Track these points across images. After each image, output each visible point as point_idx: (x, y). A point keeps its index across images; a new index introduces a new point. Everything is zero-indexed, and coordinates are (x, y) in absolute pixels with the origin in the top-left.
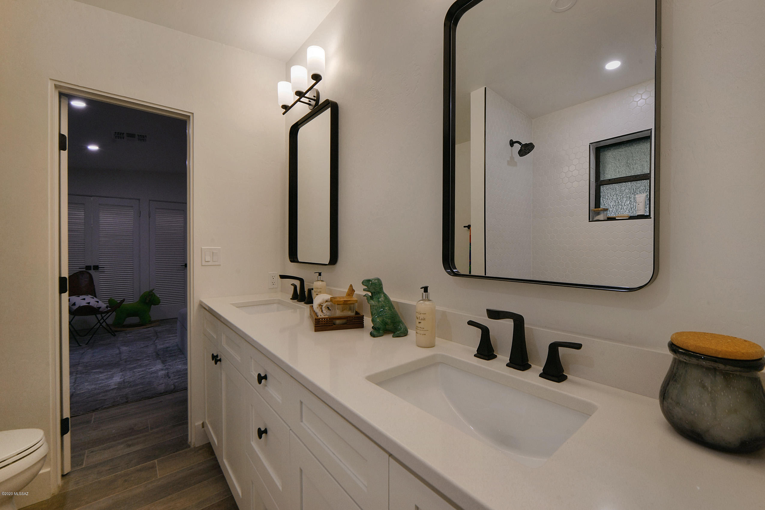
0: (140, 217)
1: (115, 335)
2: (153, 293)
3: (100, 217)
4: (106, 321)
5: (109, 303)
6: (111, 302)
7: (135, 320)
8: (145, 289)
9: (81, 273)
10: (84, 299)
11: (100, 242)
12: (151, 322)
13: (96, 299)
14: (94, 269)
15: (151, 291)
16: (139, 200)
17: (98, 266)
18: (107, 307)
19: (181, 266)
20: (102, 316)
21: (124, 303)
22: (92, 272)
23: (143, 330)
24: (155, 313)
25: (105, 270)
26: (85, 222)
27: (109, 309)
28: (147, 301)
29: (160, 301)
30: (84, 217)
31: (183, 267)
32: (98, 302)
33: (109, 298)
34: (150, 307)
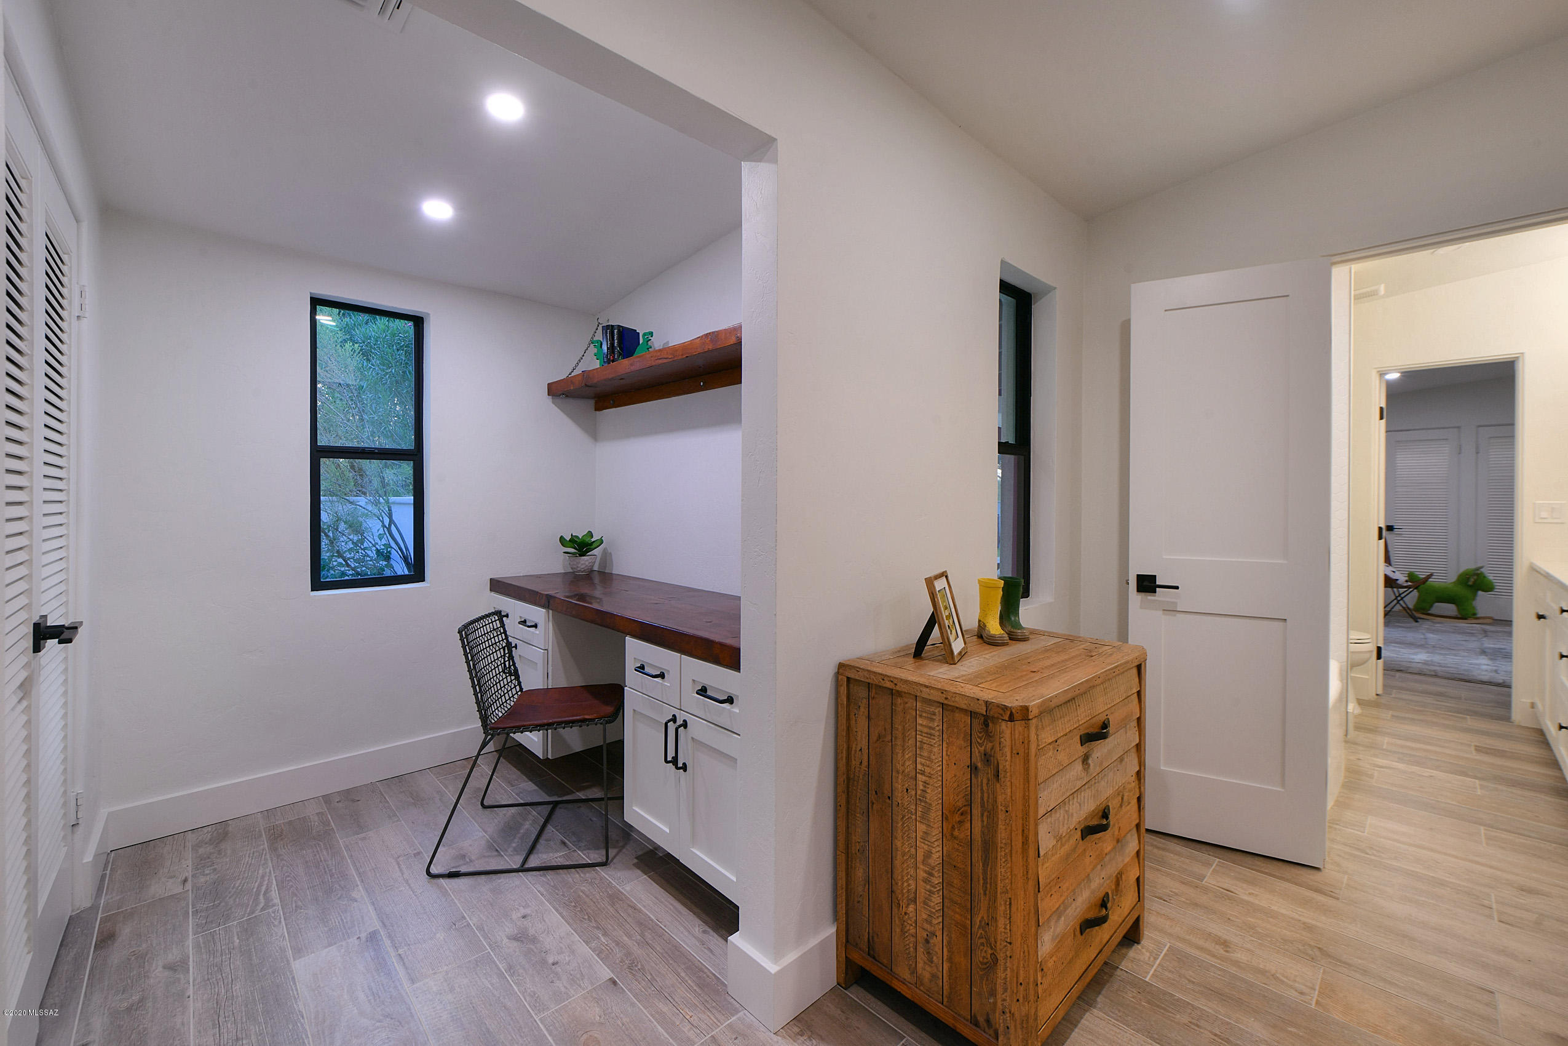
1: (1417, 622)
2: (1482, 573)
3: (1398, 462)
4: (1404, 599)
5: (1408, 577)
6: (1411, 577)
7: (1450, 609)
12: (1476, 617)
15: (1479, 569)
16: (1459, 427)
17: (1392, 526)
18: (1407, 581)
20: (1398, 591)
21: (1430, 580)
23: (1462, 624)
24: (1483, 603)
25: (1403, 533)
28: (1471, 583)
29: (1493, 587)
32: (1394, 572)
34: (1475, 595)
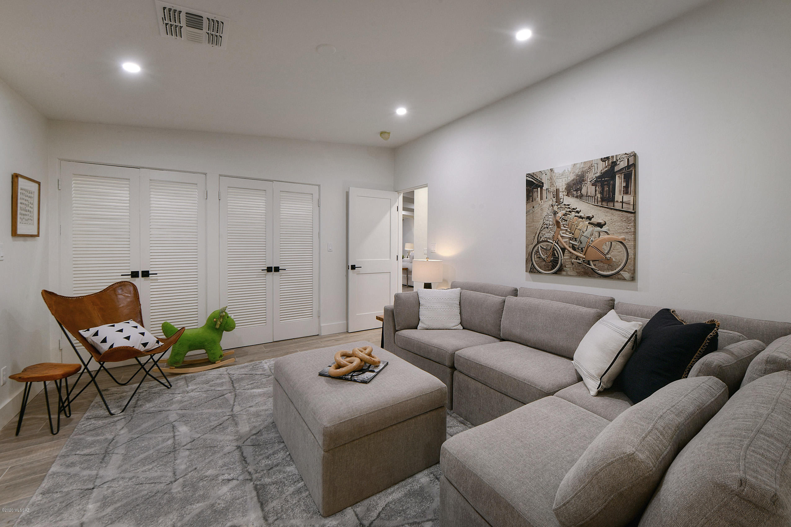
0: (206, 199)
3: (152, 199)
5: (162, 332)
6: (166, 328)
7: (199, 354)
8: (214, 308)
9: (122, 284)
10: (121, 331)
11: (151, 236)
12: (222, 357)
13: (141, 329)
14: (143, 276)
15: (223, 311)
17: (148, 271)
18: (158, 341)
19: (262, 270)
22: (139, 282)
24: (227, 342)
25: (158, 278)
26: (129, 207)
27: (161, 343)
28: (218, 327)
29: (235, 324)
30: (129, 198)
31: (265, 272)
32: (143, 334)
33: (163, 322)
34: (221, 335)
